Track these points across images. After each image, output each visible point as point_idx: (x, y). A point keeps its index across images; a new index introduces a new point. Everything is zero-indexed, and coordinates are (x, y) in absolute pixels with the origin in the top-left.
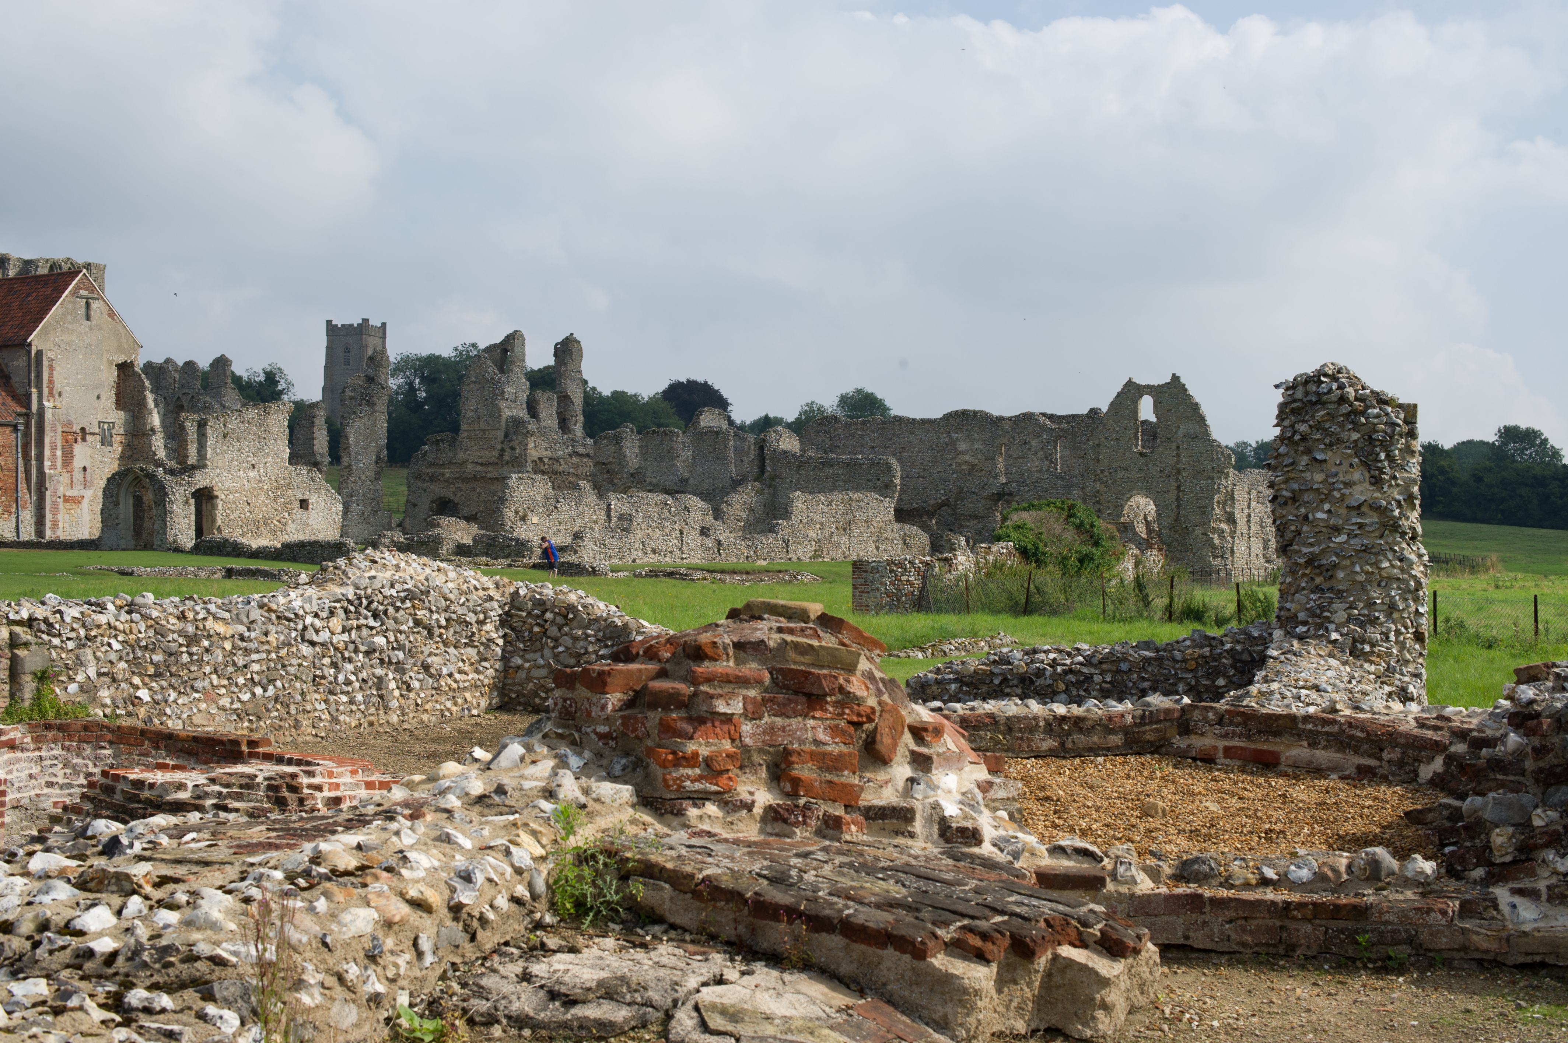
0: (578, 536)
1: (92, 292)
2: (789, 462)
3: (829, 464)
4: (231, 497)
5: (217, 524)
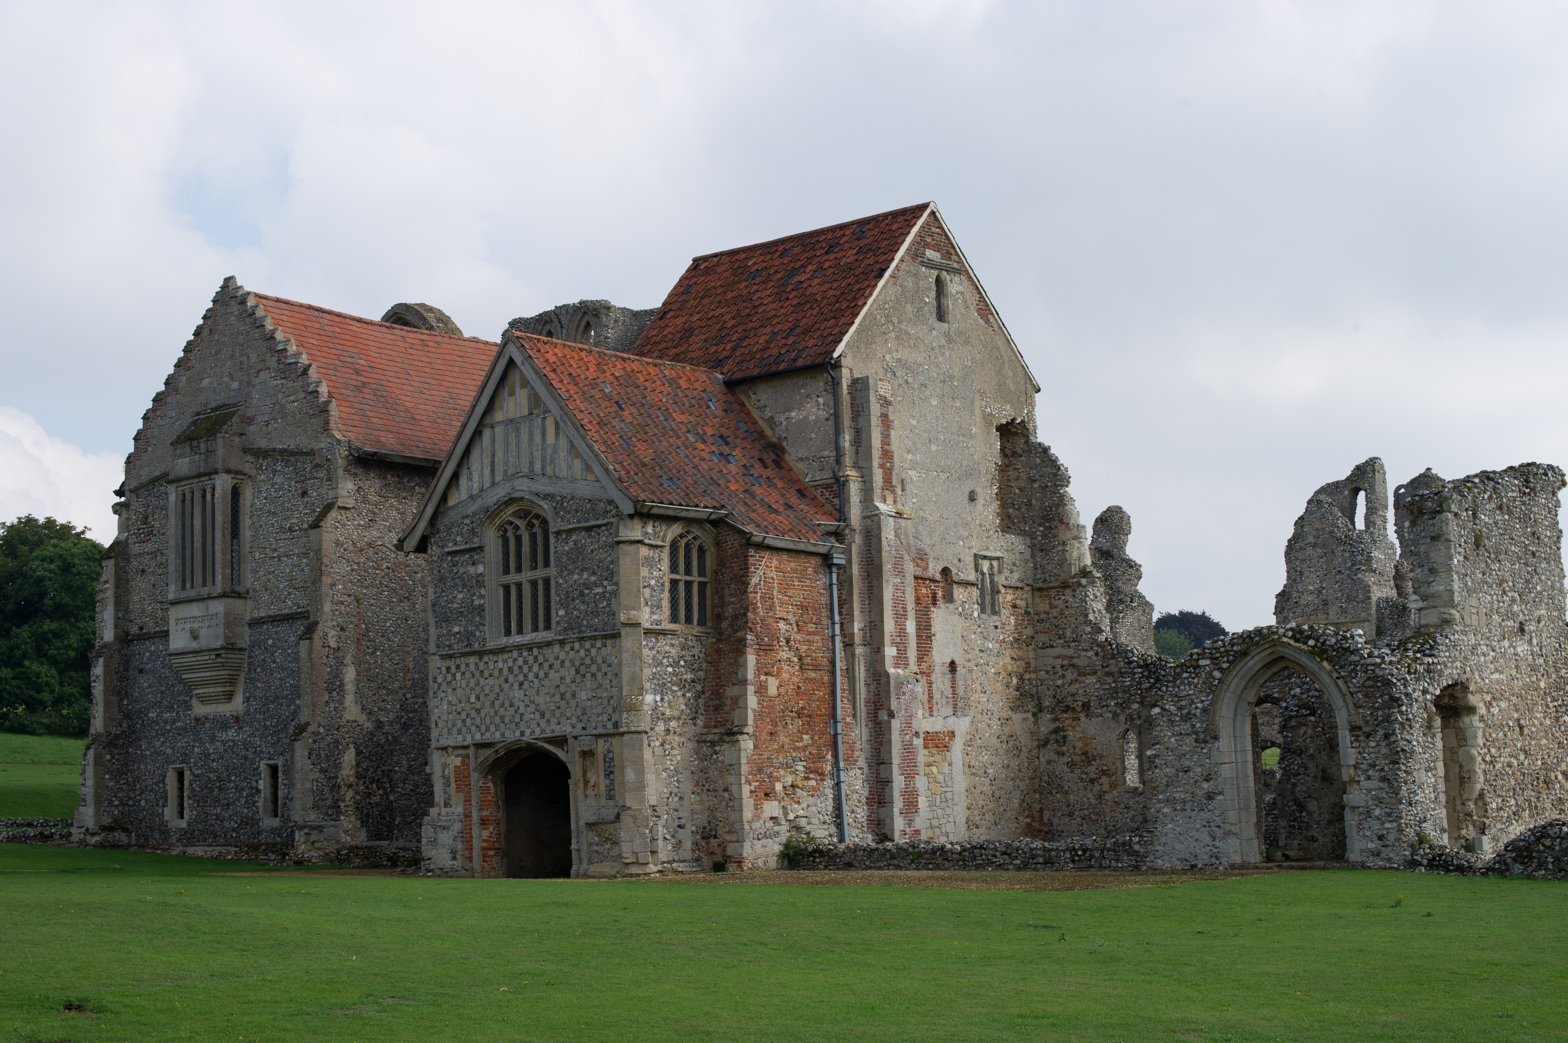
1: (948, 255)
5: (1478, 786)
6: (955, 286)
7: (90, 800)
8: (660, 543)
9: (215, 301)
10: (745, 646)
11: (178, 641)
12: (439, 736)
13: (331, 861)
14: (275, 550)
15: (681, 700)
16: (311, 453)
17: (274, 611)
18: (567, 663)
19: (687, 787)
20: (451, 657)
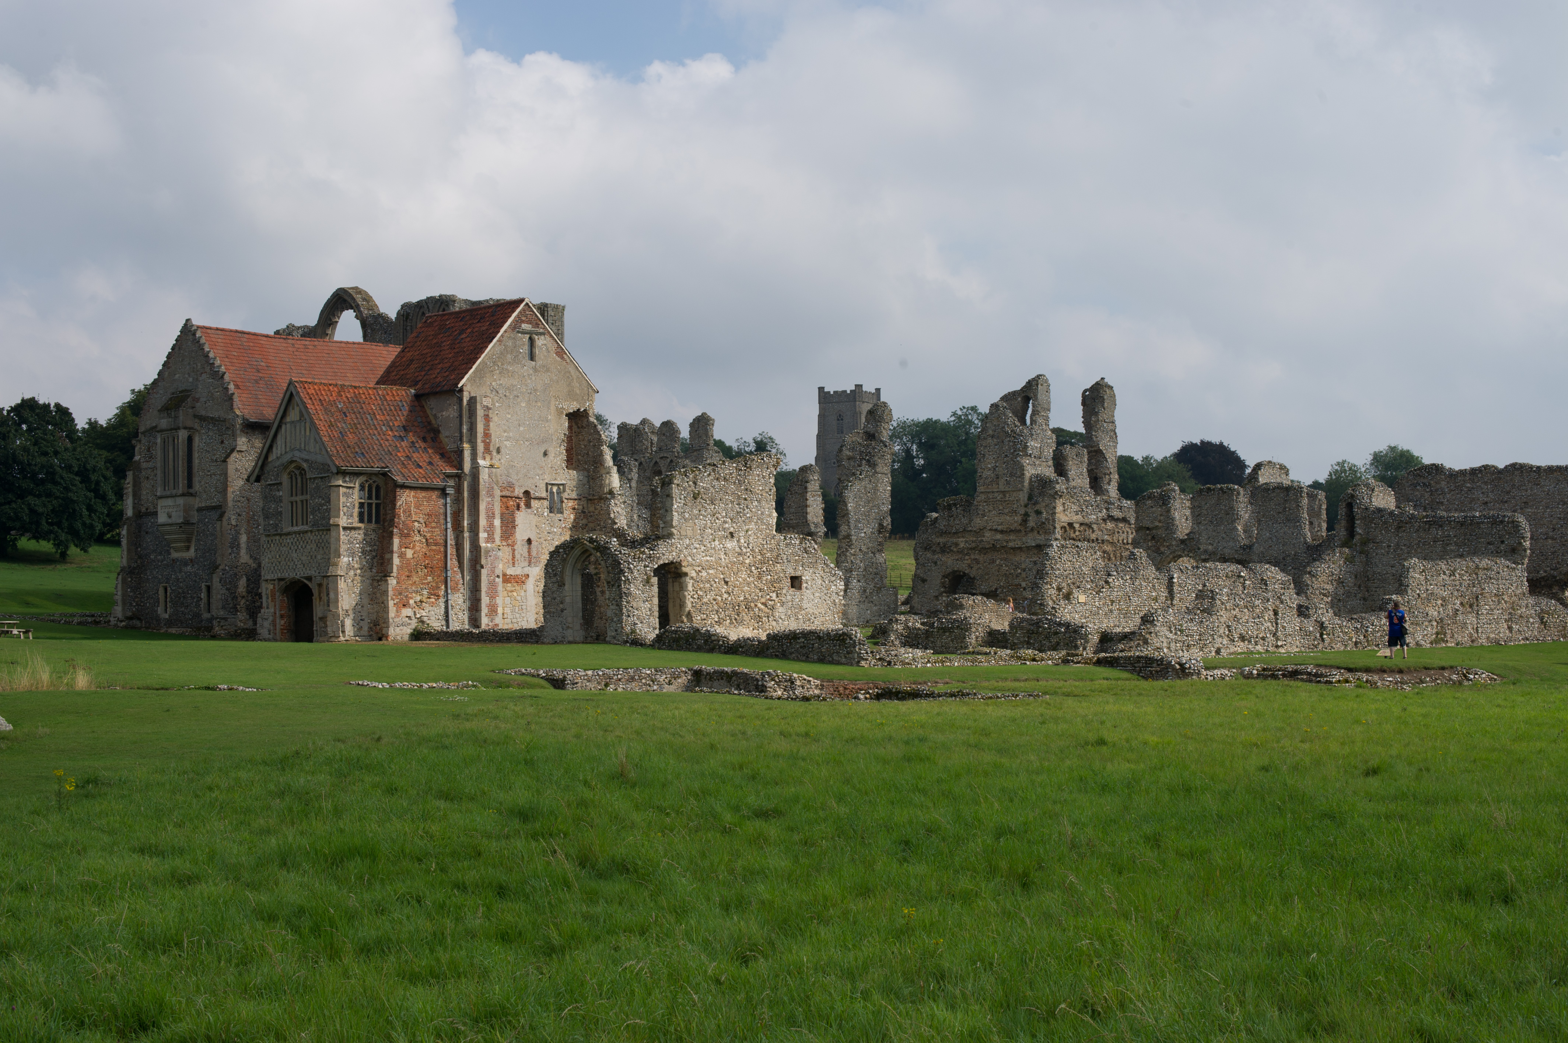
0: (1147, 620)
1: (537, 325)
2: (1385, 523)
3: (1438, 523)
4: (704, 574)
5: (687, 609)
6: (540, 341)
7: (120, 603)
8: (352, 485)
9: (181, 332)
10: (393, 535)
11: (162, 518)
12: (266, 575)
13: (232, 636)
14: (209, 471)
15: (364, 560)
16: (225, 420)
17: (208, 503)
18: (313, 542)
19: (366, 601)
20: (269, 536)
